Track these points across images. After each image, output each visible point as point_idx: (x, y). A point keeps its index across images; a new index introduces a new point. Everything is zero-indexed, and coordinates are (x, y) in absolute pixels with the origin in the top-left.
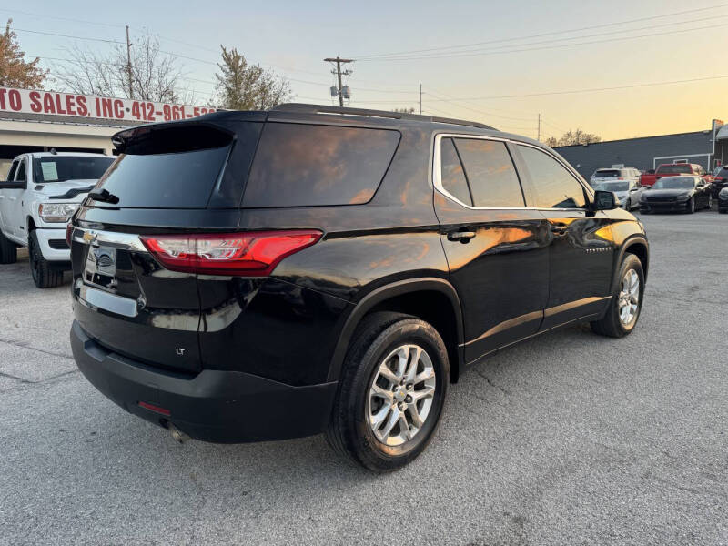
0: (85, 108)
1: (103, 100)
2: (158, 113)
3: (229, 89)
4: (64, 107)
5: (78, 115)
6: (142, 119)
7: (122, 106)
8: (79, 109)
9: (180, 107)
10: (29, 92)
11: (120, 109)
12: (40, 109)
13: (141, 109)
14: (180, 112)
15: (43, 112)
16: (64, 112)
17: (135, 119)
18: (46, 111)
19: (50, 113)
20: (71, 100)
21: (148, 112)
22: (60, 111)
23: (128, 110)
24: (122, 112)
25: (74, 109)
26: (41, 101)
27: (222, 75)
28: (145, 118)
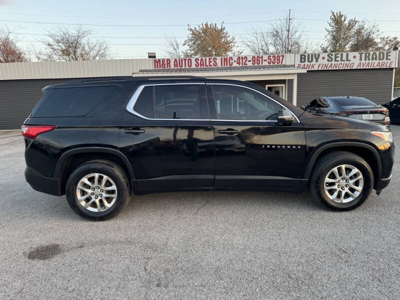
0: (216, 63)
1: (224, 58)
2: (249, 61)
3: (334, 36)
4: (208, 64)
5: (213, 66)
6: (241, 65)
7: (232, 60)
8: (214, 64)
9: (260, 56)
10: (195, 59)
11: (231, 61)
12: (198, 66)
13: (241, 60)
14: (261, 59)
15: (199, 67)
16: (207, 66)
17: (238, 65)
18: (201, 66)
19: (202, 67)
20: (211, 60)
21: (244, 61)
22: (206, 66)
23: (235, 61)
24: (232, 63)
25: (212, 64)
26: (199, 62)
27: (330, 29)
28: (242, 64)
